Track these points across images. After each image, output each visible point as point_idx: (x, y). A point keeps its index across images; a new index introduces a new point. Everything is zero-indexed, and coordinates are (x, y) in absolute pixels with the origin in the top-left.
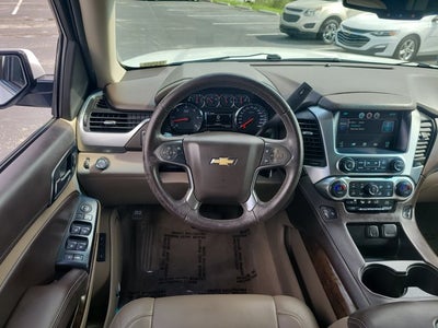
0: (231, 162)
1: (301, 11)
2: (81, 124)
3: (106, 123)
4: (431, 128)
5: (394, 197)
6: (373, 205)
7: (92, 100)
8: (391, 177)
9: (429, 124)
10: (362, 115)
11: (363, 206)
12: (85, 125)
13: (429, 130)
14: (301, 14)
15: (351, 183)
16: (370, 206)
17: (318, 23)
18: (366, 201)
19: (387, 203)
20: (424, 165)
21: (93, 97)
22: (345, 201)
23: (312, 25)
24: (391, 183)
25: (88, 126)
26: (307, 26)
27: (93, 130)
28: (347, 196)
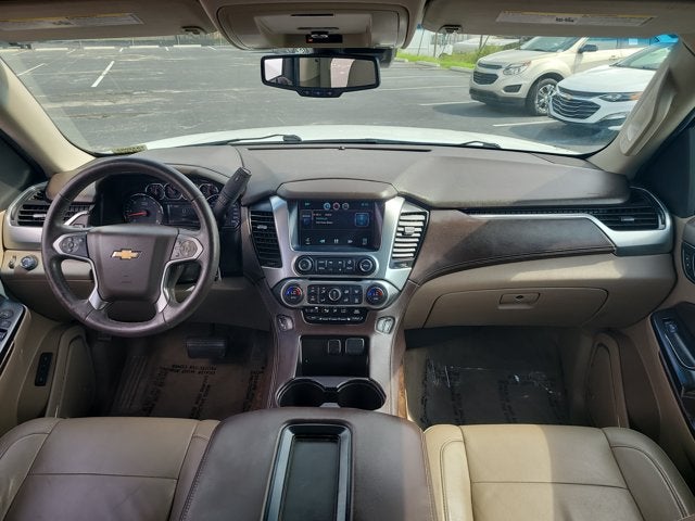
0: (135, 255)
1: (498, 67)
2: (8, 218)
3: (35, 216)
4: (424, 221)
5: (364, 304)
6: (339, 314)
7: (31, 192)
8: (360, 280)
9: (422, 217)
10: (327, 206)
11: (326, 315)
12: (12, 218)
13: (421, 224)
14: (499, 73)
15: (310, 286)
16: (335, 315)
17: (526, 84)
18: (339, 309)
19: (357, 312)
20: (413, 267)
21: (33, 188)
22: (304, 308)
23: (516, 88)
24: (359, 287)
25: (16, 218)
26: (509, 89)
27: (21, 224)
28: (306, 303)
